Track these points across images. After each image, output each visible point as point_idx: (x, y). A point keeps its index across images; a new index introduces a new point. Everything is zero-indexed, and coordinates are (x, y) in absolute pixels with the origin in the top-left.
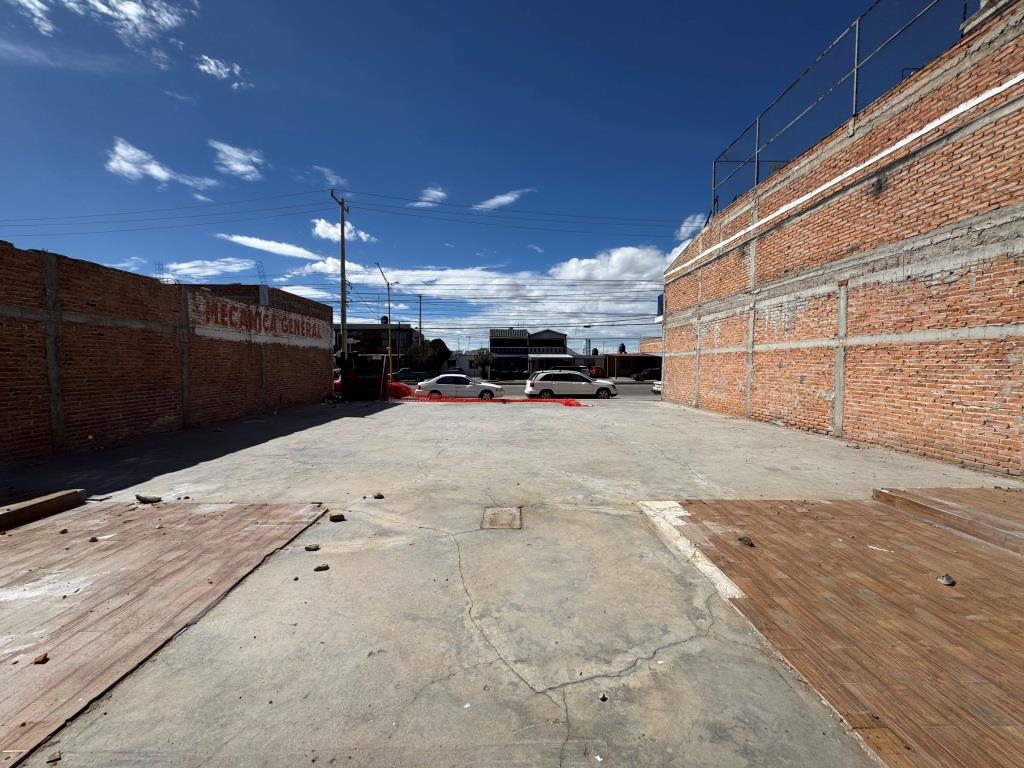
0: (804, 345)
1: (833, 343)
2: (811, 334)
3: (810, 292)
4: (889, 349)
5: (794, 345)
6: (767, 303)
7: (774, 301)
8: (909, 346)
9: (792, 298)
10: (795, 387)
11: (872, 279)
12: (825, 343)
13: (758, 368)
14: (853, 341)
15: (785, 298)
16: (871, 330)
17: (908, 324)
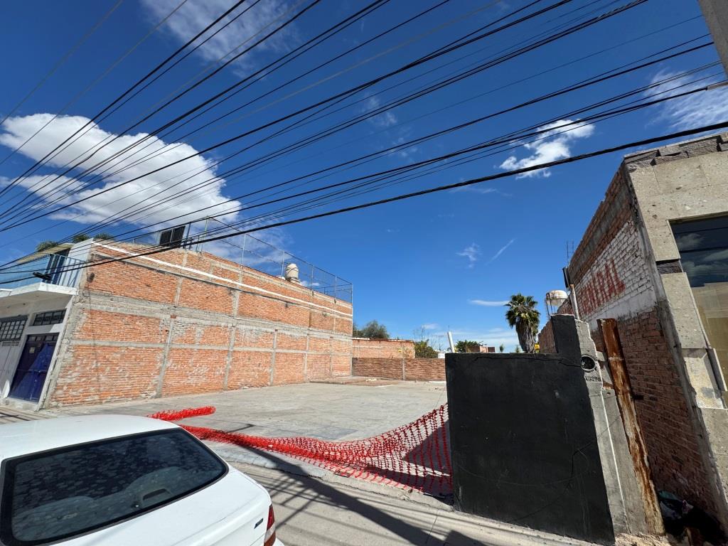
0: (260, 350)
1: (272, 351)
2: (263, 345)
3: (265, 329)
4: (286, 354)
5: (257, 350)
6: (244, 327)
7: (249, 327)
8: (290, 354)
9: (257, 328)
10: (255, 368)
11: (284, 332)
12: (269, 350)
13: (236, 360)
14: (278, 351)
15: (254, 328)
16: (282, 348)
17: (290, 348)
